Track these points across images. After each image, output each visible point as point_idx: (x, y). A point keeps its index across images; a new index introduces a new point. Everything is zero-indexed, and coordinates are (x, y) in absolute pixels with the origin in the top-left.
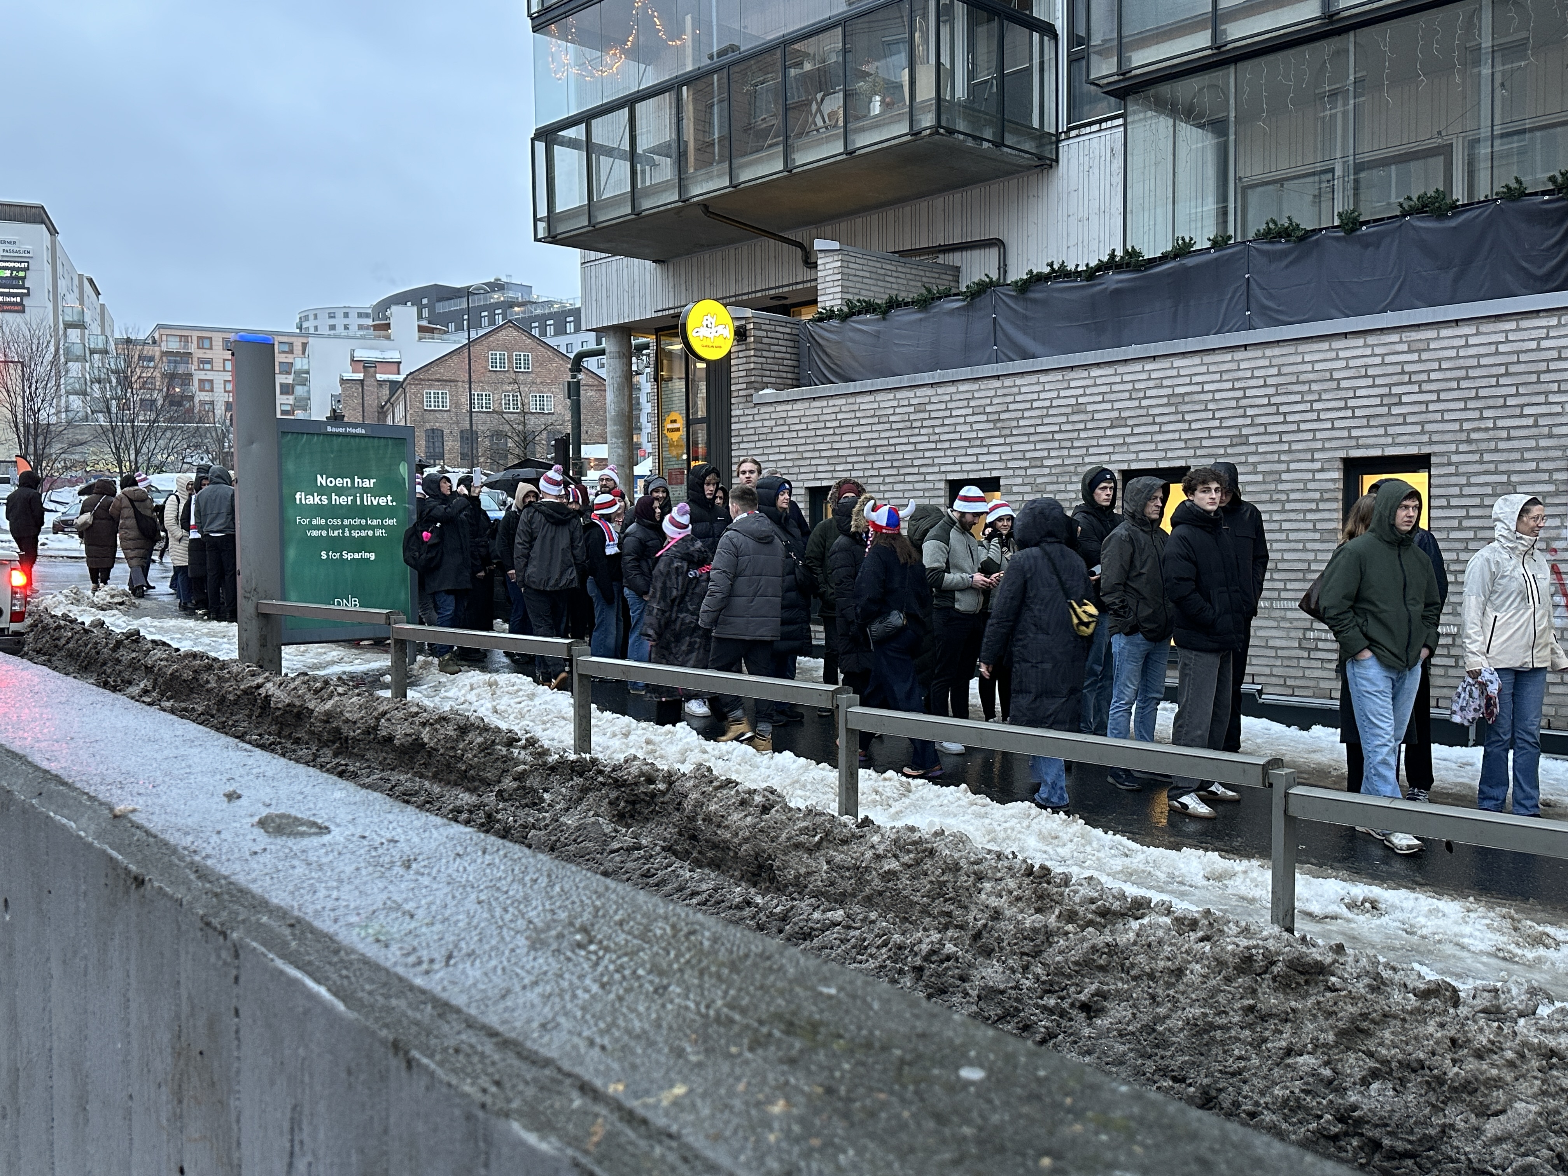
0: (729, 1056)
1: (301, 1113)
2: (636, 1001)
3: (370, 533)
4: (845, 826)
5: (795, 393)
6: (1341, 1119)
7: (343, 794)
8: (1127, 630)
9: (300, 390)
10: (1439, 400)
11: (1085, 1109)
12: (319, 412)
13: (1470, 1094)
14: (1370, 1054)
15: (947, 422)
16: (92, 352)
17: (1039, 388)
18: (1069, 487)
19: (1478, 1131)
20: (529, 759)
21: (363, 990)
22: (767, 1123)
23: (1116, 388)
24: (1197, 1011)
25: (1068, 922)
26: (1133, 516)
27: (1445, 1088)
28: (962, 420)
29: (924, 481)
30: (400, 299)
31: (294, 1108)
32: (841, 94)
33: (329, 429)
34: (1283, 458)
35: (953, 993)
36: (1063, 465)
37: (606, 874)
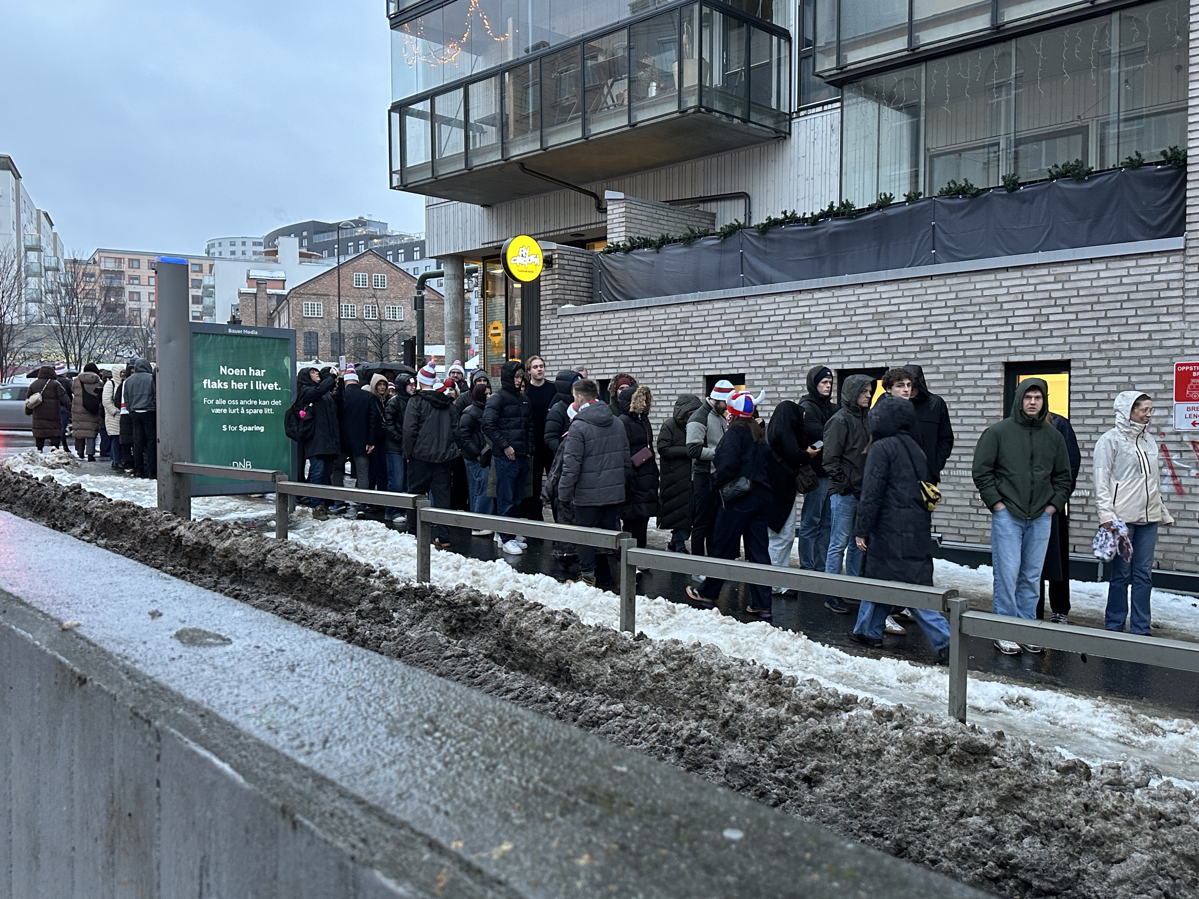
0: (545, 820)
1: (208, 863)
2: (472, 777)
3: (261, 411)
4: (625, 639)
5: (589, 307)
6: (1001, 865)
7: (242, 613)
8: (842, 491)
9: (207, 301)
10: (1077, 319)
11: (820, 863)
12: (222, 318)
13: (1099, 846)
14: (1023, 816)
15: (705, 331)
16: (47, 270)
17: (775, 306)
18: (797, 382)
19: (1104, 875)
20: (382, 586)
21: (258, 767)
22: (575, 873)
23: (833, 307)
24: (892, 782)
25: (795, 714)
26: (848, 405)
27: (1080, 842)
28: (716, 330)
29: (687, 376)
30: (286, 232)
31: (203, 858)
32: (626, 81)
33: (230, 331)
34: (959, 361)
35: (707, 768)
36: (793, 365)
37: (440, 675)
